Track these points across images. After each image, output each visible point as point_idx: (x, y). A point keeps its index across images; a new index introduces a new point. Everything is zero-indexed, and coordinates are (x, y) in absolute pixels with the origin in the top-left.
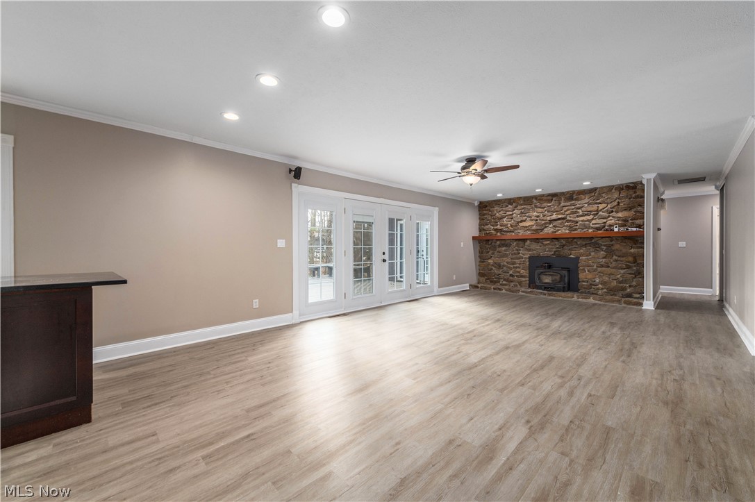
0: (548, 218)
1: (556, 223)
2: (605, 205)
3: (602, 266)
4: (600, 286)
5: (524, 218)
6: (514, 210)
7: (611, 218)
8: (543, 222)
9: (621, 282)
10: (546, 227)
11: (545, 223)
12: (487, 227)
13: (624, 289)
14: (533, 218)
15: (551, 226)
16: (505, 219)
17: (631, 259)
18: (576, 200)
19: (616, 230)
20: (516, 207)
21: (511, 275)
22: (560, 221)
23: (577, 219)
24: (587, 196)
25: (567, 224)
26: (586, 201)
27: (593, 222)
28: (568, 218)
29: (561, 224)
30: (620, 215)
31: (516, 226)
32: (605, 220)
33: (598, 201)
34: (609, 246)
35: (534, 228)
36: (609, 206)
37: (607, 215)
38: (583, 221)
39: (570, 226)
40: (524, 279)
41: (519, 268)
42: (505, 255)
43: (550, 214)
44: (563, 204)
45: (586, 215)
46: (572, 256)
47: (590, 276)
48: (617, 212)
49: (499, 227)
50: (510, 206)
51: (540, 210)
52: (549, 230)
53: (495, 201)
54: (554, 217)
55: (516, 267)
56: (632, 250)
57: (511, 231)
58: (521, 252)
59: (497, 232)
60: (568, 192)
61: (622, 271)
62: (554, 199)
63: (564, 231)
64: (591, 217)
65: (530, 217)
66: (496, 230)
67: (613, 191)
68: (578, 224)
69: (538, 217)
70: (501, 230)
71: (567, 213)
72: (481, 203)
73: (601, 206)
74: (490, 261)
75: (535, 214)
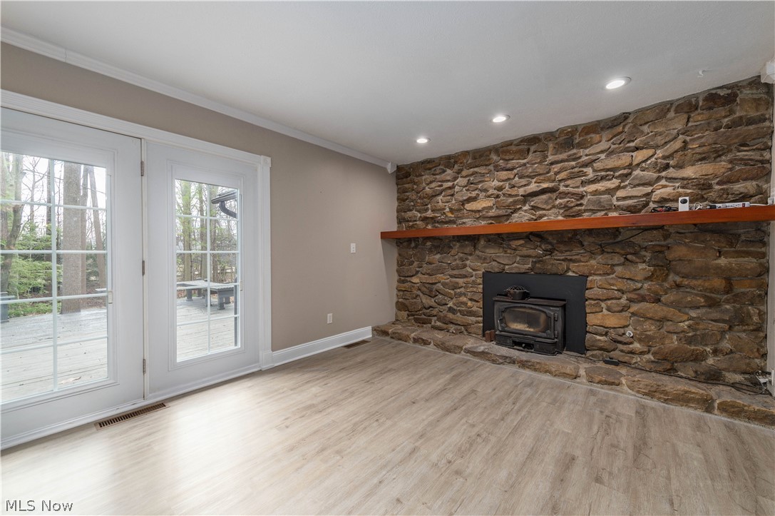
0: (521, 191)
1: (536, 201)
2: (650, 152)
3: (643, 299)
4: (637, 346)
5: (474, 194)
6: (455, 178)
7: (663, 182)
8: (511, 200)
9: (690, 341)
10: (515, 211)
11: (515, 203)
12: (409, 214)
13: (698, 358)
14: (491, 192)
15: (526, 207)
16: (440, 198)
17: (718, 283)
18: (582, 145)
19: (683, 208)
20: (459, 172)
21: (450, 310)
22: (544, 197)
23: (582, 189)
24: (606, 135)
25: (559, 201)
26: (604, 145)
27: (620, 193)
28: (562, 189)
29: (546, 202)
30: (689, 172)
31: (459, 210)
32: (649, 189)
33: (632, 144)
34: (659, 252)
35: (493, 213)
36: (660, 153)
37: (651, 175)
38: (595, 193)
39: (566, 207)
40: (474, 319)
41: (465, 295)
42: (440, 270)
43: (524, 181)
44: (551, 158)
45: (603, 178)
46: (570, 274)
47: (612, 321)
48: (680, 166)
49: (429, 214)
50: (449, 171)
51: (504, 175)
52: (522, 217)
53: (423, 163)
54: (533, 187)
55: (461, 295)
56: (723, 261)
57: (450, 222)
58: (468, 262)
59: (427, 224)
60: (561, 131)
61: (693, 314)
62: (533, 148)
63: (553, 218)
64: (615, 182)
65: (486, 190)
66: (425, 219)
67: (672, 114)
68: (584, 201)
69: (500, 189)
70: (433, 220)
71: (560, 177)
72: (399, 168)
73: (639, 156)
74: (415, 280)
75: (496, 183)
